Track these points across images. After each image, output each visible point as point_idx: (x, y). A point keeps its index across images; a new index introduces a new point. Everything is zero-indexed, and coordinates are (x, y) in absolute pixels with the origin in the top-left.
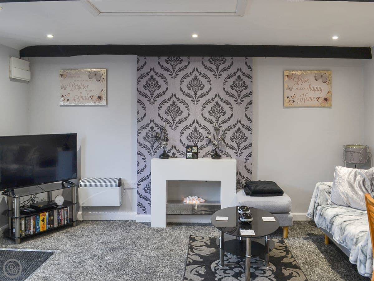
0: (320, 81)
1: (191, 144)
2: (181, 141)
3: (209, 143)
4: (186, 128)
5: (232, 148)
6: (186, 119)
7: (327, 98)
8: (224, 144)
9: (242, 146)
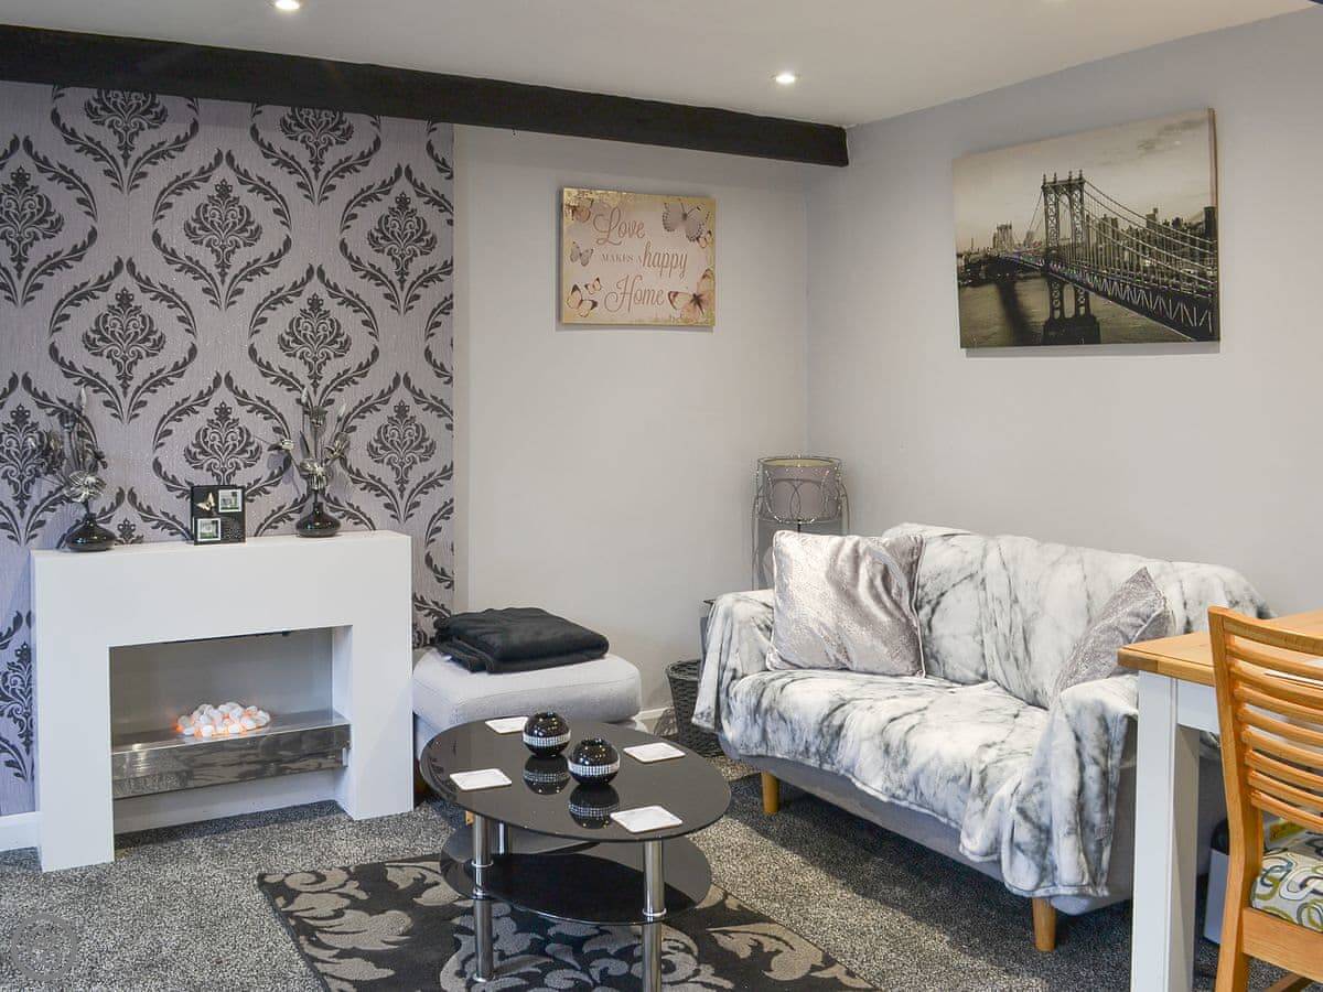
0: (680, 233)
1: (204, 479)
2: (157, 466)
3: (281, 473)
4: (182, 410)
5: (375, 486)
6: (179, 369)
7: (701, 295)
8: (346, 473)
9: (415, 477)
